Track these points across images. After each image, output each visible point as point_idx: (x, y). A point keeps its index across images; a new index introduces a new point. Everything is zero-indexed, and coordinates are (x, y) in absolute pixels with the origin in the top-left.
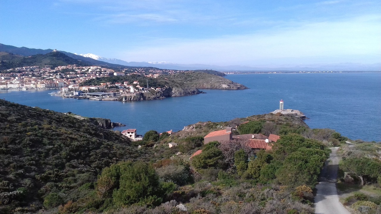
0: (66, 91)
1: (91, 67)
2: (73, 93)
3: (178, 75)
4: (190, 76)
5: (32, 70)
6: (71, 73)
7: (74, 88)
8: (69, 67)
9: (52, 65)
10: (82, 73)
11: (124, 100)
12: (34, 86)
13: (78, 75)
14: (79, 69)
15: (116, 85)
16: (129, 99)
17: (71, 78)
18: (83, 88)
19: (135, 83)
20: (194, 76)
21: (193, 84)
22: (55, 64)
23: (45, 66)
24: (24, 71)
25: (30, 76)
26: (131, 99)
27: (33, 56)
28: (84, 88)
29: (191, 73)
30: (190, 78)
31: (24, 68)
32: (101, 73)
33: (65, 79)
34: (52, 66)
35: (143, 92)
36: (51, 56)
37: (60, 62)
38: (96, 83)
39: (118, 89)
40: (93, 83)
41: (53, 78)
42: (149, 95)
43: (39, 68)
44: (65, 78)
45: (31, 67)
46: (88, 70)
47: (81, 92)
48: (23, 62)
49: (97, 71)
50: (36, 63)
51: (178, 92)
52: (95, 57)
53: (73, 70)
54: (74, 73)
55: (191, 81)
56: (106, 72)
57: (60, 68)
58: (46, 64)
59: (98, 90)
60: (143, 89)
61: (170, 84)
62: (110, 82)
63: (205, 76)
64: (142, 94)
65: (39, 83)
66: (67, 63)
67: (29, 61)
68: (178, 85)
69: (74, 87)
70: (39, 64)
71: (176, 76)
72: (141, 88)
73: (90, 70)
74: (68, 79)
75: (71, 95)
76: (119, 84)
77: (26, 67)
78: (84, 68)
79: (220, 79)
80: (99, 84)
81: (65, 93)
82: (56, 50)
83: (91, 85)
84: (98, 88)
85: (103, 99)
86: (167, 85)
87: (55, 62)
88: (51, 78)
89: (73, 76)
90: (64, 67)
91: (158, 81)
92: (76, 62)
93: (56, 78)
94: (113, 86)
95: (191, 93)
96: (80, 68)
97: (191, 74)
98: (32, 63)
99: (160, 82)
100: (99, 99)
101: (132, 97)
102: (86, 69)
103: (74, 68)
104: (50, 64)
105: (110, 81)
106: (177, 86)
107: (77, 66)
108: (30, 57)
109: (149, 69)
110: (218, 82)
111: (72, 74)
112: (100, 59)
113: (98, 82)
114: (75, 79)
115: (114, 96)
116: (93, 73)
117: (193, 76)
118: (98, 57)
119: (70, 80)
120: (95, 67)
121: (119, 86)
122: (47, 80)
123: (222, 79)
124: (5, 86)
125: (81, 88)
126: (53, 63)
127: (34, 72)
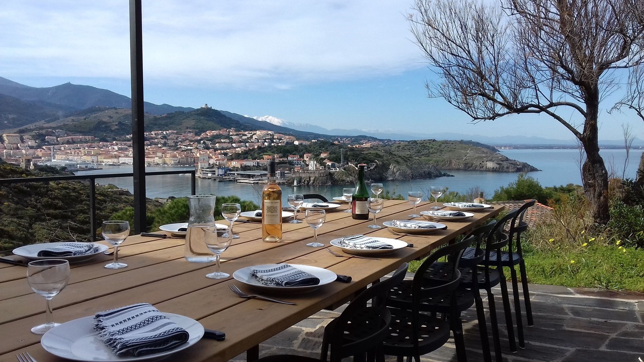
0: (203, 168)
1: (258, 132)
2: (215, 171)
3: (406, 146)
4: (427, 147)
5: (165, 137)
6: (222, 141)
7: (218, 164)
8: (223, 132)
9: (197, 129)
10: (240, 142)
11: (295, 184)
12: (159, 161)
13: (234, 145)
14: (237, 135)
15: (290, 158)
16: (306, 182)
17: (223, 149)
18: (232, 164)
19: (323, 156)
20: (435, 146)
21: (431, 160)
22: (203, 128)
23: (186, 130)
24: (152, 138)
25: (159, 145)
26: (308, 182)
27: (168, 114)
28: (235, 164)
29: (430, 143)
30: (426, 151)
31: (153, 133)
32: (273, 142)
33: (211, 150)
34: (197, 131)
35: (333, 170)
36: (198, 114)
37: (211, 124)
38: (256, 155)
39: (292, 166)
40: (251, 155)
41: (192, 148)
42: (344, 177)
43: (177, 133)
44: (211, 148)
45: (164, 133)
46: (251, 137)
47: (228, 170)
48: (151, 124)
49: (266, 139)
50: (173, 126)
51: (398, 173)
52: (275, 121)
53: (228, 137)
54: (227, 141)
55: (428, 155)
56: (281, 139)
57: (209, 133)
58: (187, 128)
59: (258, 167)
60: (333, 166)
61: (385, 158)
62: (280, 155)
63: (455, 147)
64: (331, 174)
65: (168, 155)
66: (222, 126)
67: (163, 122)
68: (399, 159)
69: (218, 162)
70: (178, 127)
71: (401, 148)
72: (330, 164)
73: (255, 137)
74: (216, 150)
75: (210, 175)
76: (295, 157)
77: (156, 132)
78: (246, 133)
79: (483, 152)
80: (261, 157)
81: (202, 171)
82: (206, 105)
83: (247, 158)
84: (258, 163)
85: (259, 182)
86: (380, 159)
87: (202, 125)
88: (189, 148)
89: (225, 145)
90: (215, 132)
91: (363, 152)
92: (237, 125)
93: (197, 148)
94: (283, 160)
95: (424, 174)
96: (241, 134)
97: (428, 145)
98: (167, 126)
99: (367, 154)
100: (253, 182)
101: (312, 179)
102: (249, 136)
103: (231, 133)
104: (194, 128)
105: (281, 153)
106: (398, 162)
107: (236, 131)
108: (164, 115)
109: (360, 138)
110: (478, 158)
111: (225, 142)
112: (284, 124)
113: (259, 154)
114: (228, 150)
115: (281, 178)
116: (260, 141)
117: (432, 148)
118: (281, 122)
119: (219, 151)
120: (264, 132)
121: (294, 162)
122: (183, 151)
123: (487, 153)
124: (115, 160)
125: (229, 163)
126: (199, 127)
127: (167, 139)
